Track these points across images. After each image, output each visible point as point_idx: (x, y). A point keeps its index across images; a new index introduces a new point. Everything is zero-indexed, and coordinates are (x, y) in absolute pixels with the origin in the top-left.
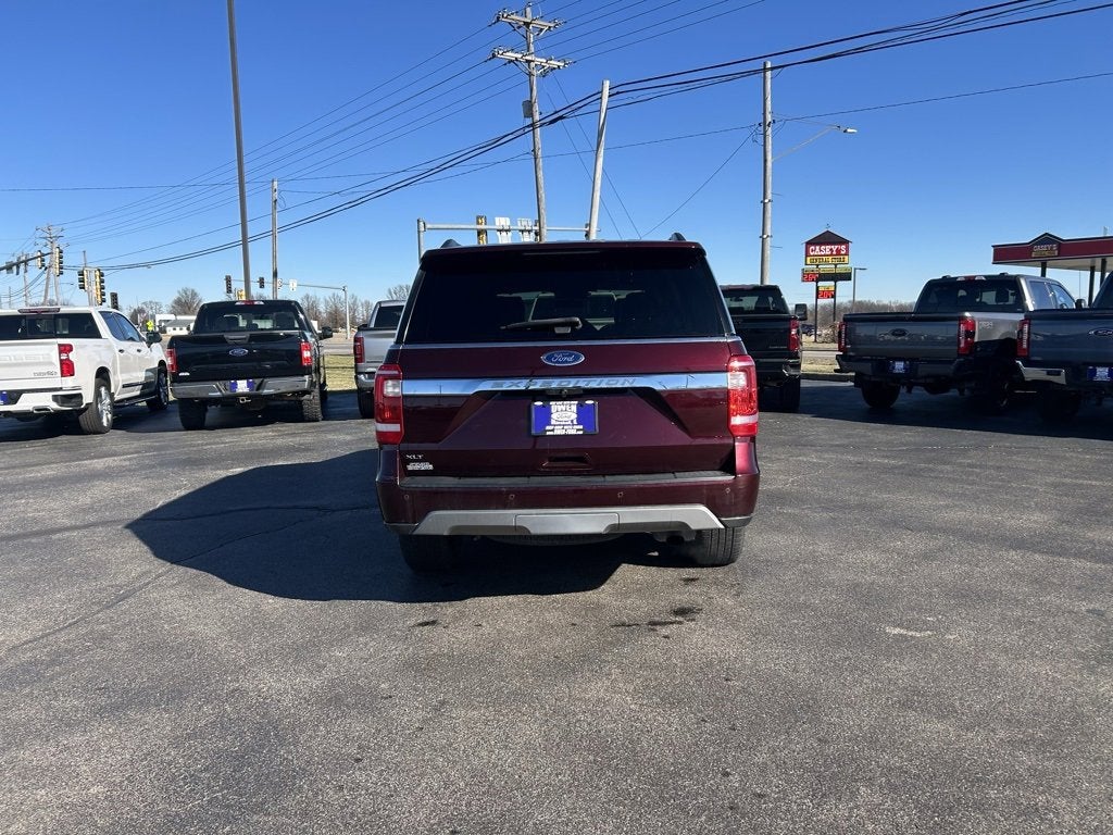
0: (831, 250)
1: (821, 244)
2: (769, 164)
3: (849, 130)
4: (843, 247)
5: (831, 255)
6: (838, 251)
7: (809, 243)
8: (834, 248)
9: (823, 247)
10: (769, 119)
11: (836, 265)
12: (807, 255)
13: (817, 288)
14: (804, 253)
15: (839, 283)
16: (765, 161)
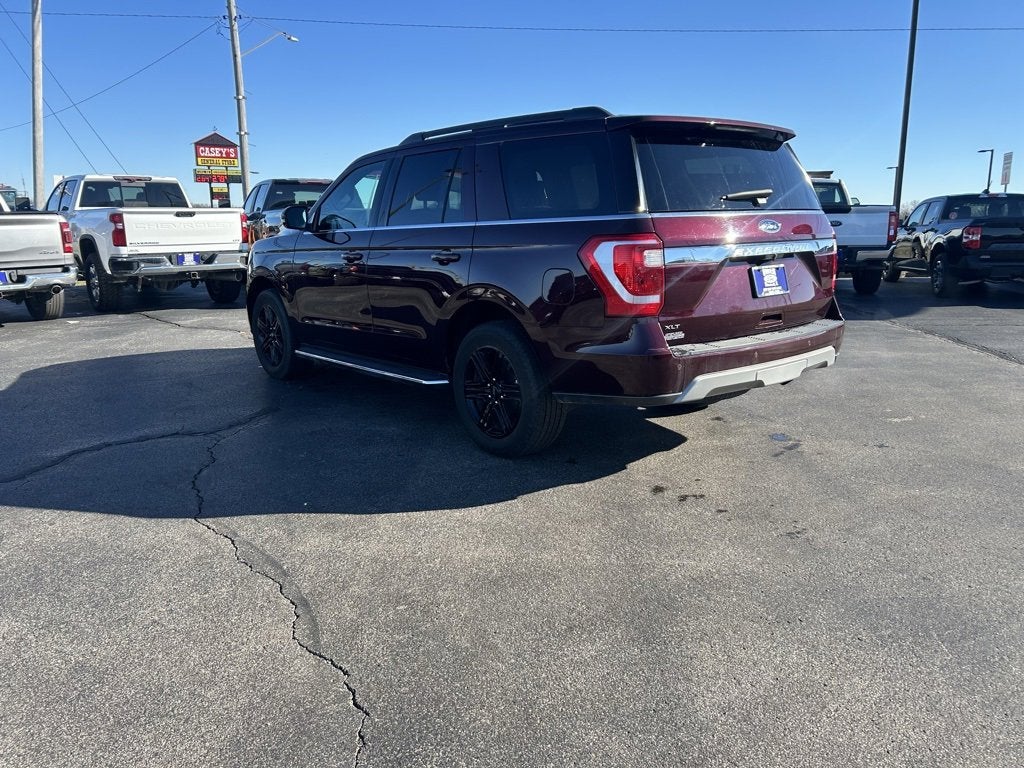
0: (221, 152)
1: (210, 146)
2: (239, 59)
3: (293, 39)
4: (232, 150)
5: (221, 157)
6: (228, 154)
7: (198, 144)
8: (224, 150)
9: (212, 149)
10: (234, 14)
11: (227, 167)
12: (197, 156)
13: (211, 189)
14: (194, 154)
15: (231, 185)
16: (235, 56)
